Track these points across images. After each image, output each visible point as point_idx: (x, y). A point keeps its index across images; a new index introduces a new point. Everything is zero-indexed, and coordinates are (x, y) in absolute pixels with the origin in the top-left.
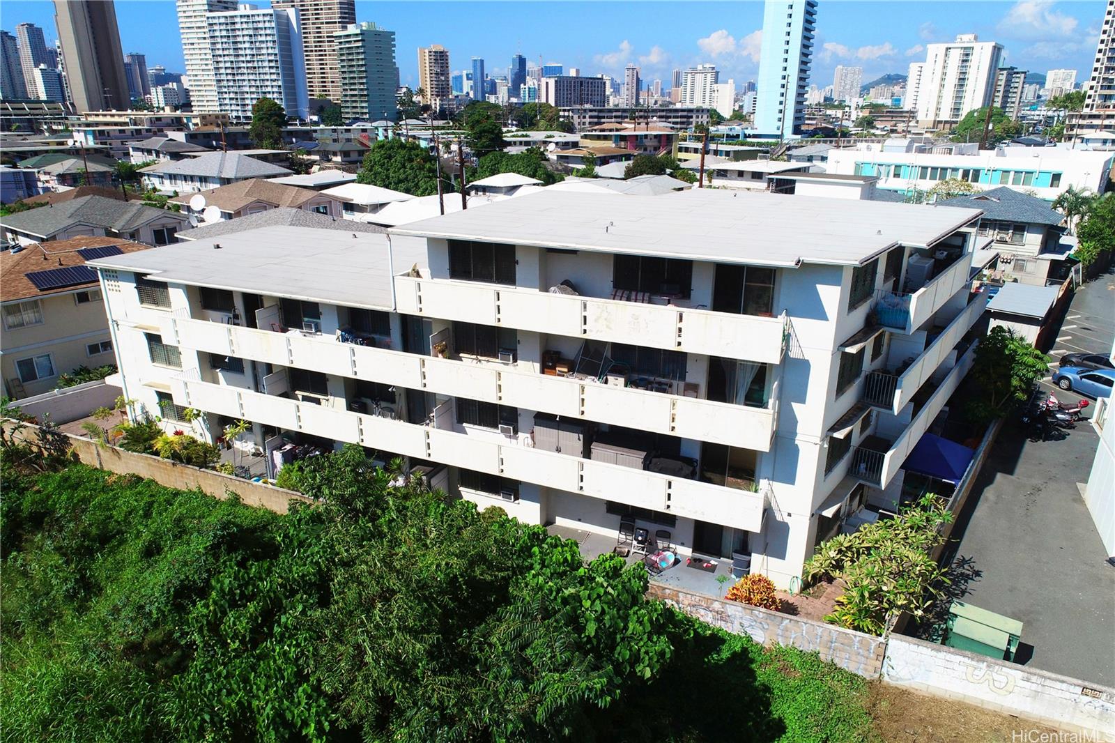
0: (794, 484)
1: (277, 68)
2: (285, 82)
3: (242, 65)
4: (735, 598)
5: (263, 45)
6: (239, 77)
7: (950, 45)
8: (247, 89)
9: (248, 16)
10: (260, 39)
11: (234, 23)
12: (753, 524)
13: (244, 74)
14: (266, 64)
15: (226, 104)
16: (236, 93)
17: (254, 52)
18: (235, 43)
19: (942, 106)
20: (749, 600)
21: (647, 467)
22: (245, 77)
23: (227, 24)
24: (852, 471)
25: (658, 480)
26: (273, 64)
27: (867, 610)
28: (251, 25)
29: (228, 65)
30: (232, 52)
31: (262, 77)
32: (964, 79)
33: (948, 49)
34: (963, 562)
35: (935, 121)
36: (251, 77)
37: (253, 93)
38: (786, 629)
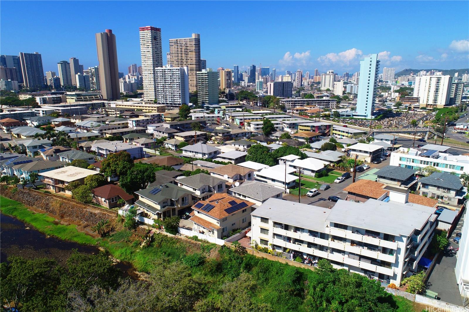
0: (398, 267)
1: (179, 87)
2: (182, 92)
3: (167, 86)
4: (390, 287)
5: (175, 79)
6: (165, 90)
7: (432, 76)
8: (168, 94)
9: (170, 69)
10: (174, 77)
11: (165, 72)
12: (392, 275)
13: (167, 89)
14: (176, 86)
15: (160, 99)
16: (164, 95)
17: (172, 81)
18: (165, 78)
19: (429, 99)
20: (392, 287)
21: (371, 263)
22: (168, 90)
23: (163, 72)
24: (408, 265)
25: (375, 266)
26: (178, 86)
27: (412, 290)
28: (171, 73)
29: (162, 85)
30: (163, 81)
31: (174, 90)
32: (438, 89)
33: (431, 78)
34: (429, 283)
35: (427, 104)
36: (170, 90)
37: (170, 95)
38: (399, 293)
